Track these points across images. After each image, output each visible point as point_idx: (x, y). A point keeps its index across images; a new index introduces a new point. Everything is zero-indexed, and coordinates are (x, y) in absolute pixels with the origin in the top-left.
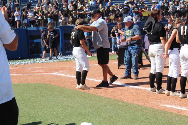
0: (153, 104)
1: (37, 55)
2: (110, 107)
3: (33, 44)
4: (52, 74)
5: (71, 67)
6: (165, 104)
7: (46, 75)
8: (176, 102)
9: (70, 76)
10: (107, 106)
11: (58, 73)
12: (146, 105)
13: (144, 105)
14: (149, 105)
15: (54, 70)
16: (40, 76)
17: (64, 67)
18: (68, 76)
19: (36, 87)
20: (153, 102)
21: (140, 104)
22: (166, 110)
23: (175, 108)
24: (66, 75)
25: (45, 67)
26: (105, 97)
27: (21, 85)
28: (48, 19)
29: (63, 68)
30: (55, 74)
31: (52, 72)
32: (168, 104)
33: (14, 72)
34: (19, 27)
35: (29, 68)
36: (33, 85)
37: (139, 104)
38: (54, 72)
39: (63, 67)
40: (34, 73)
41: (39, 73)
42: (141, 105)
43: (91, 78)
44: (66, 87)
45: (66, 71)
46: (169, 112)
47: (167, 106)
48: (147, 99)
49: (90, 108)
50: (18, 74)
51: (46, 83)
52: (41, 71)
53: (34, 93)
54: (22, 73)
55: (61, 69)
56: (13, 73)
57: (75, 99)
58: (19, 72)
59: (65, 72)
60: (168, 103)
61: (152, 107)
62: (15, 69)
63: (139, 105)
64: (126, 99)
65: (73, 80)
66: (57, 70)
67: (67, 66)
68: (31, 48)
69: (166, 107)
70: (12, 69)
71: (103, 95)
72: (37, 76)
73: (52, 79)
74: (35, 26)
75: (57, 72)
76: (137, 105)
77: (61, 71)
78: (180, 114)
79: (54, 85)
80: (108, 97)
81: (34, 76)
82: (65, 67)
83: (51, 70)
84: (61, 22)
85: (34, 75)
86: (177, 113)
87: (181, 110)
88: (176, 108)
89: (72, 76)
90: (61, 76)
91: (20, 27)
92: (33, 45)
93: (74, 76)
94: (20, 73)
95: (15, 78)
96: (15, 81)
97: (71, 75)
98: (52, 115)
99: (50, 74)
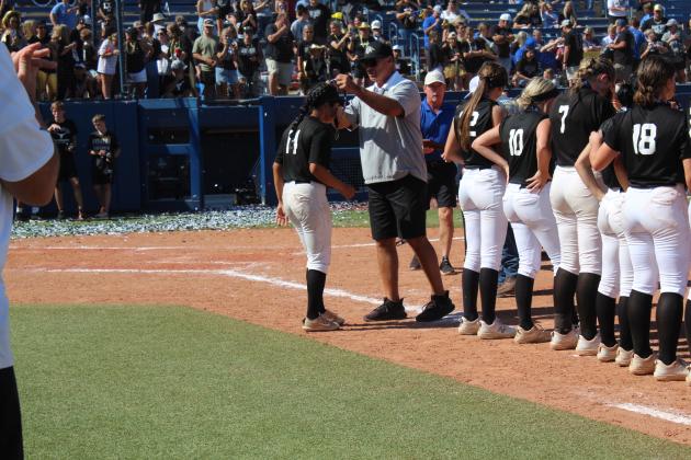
0: (577, 397)
1: (173, 199)
2: (417, 406)
3: (161, 160)
4: (222, 272)
5: (292, 250)
6: (625, 400)
7: (199, 275)
8: (666, 394)
9: (285, 283)
10: (408, 399)
11: (244, 271)
12: (551, 403)
13: (543, 402)
14: (562, 404)
15: (228, 259)
16: (174, 278)
17: (266, 250)
18: (279, 282)
19: (154, 319)
20: (580, 393)
21: (531, 396)
22: (623, 425)
23: (658, 418)
24: (269, 280)
25: (197, 247)
26: (404, 367)
27: (103, 311)
28: (219, 70)
29: (263, 253)
30: (230, 273)
31: (219, 267)
32: (636, 403)
33: (84, 263)
34: (112, 97)
35: (139, 249)
36: (145, 312)
37: (525, 397)
38: (228, 267)
39: (263, 247)
40: (153, 268)
41: (172, 267)
42: (533, 400)
43: (359, 294)
44: (266, 325)
45: (274, 263)
46: (633, 432)
47: (629, 407)
48: (558, 379)
49: (343, 405)
50: (98, 268)
51: (194, 305)
52: (181, 260)
53: (146, 343)
54: (109, 267)
55: (257, 257)
56: (78, 267)
57: (292, 371)
58: (102, 263)
59: (268, 268)
60: (634, 399)
61: (573, 412)
62: (87, 250)
63: (526, 402)
64: (478, 377)
65: (293, 299)
66: (240, 259)
67: (277, 247)
68: (153, 173)
69: (626, 414)
70: (76, 251)
71: (397, 358)
72: (165, 278)
73: (216, 293)
74: (171, 94)
75: (237, 266)
76: (517, 400)
77: (254, 264)
78: (675, 440)
79: (222, 318)
80: (415, 365)
81: (153, 278)
82: (271, 250)
83: (220, 259)
84: (266, 84)
85: (155, 275)
86: (662, 436)
87: (682, 424)
88: (664, 415)
89: (290, 285)
90: (250, 282)
91: (116, 96)
92: (162, 164)
93: (298, 282)
94: (103, 267)
95: (83, 284)
96: (81, 297)
97: (288, 280)
98: (201, 428)
99: (215, 272)
